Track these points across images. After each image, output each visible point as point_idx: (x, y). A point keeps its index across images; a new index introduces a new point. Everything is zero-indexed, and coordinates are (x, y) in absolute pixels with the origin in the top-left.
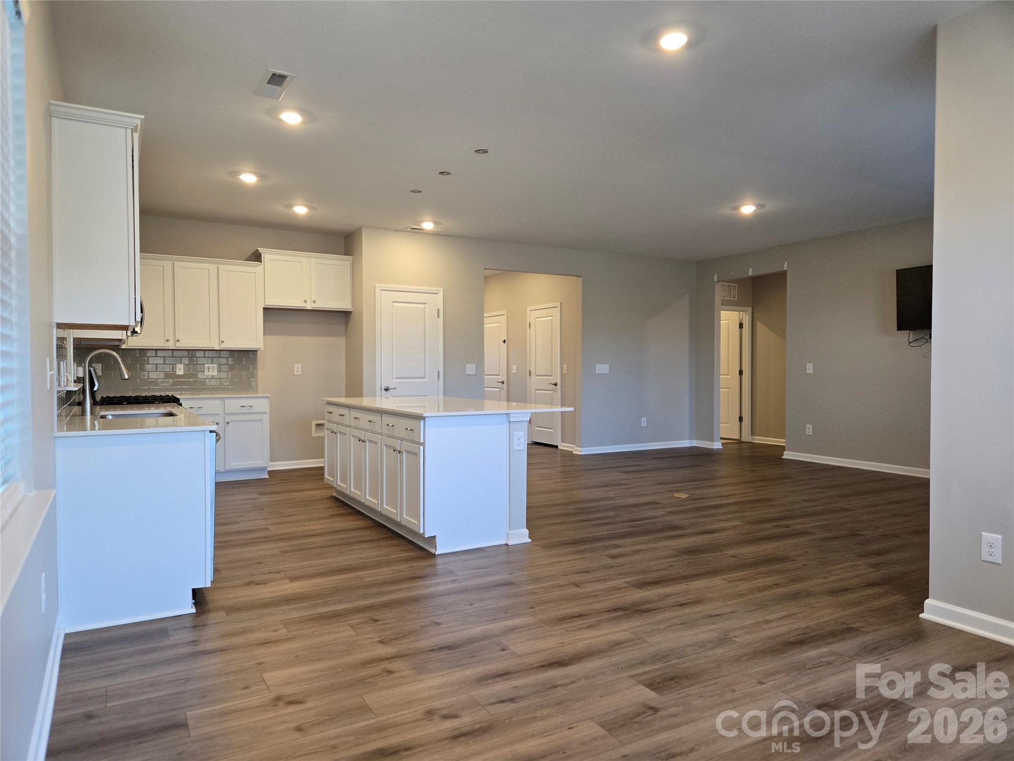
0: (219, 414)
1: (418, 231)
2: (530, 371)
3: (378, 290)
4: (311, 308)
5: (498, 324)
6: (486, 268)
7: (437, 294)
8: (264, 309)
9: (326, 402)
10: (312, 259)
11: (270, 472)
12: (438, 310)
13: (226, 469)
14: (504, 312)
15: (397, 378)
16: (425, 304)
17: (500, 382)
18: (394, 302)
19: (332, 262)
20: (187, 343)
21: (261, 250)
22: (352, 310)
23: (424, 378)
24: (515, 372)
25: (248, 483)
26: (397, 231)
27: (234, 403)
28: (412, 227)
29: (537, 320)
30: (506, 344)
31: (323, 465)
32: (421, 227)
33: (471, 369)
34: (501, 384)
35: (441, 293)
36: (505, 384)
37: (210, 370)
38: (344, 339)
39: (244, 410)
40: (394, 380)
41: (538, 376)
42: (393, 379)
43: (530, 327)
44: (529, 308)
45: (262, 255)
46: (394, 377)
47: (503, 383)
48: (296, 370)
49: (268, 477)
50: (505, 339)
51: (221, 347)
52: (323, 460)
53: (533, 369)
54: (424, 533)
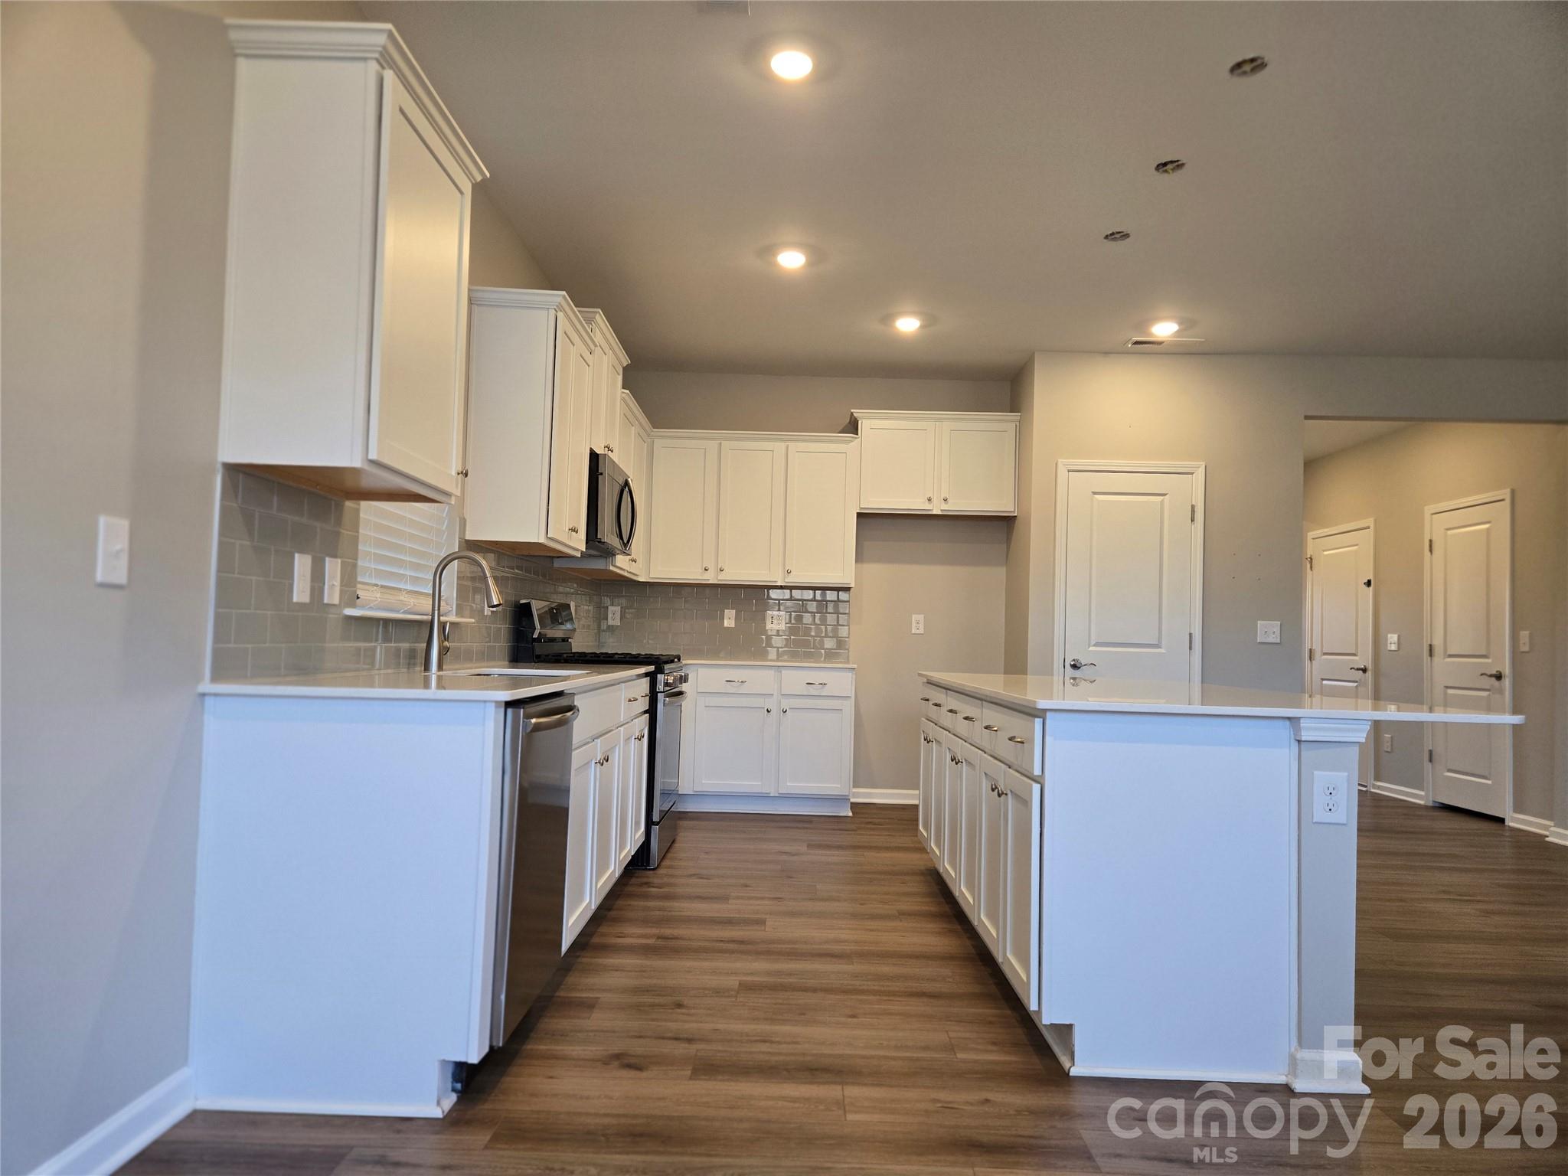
0: (772, 695)
1: (1146, 348)
2: (1431, 646)
3: (1062, 471)
4: (940, 513)
5: (1356, 547)
6: (1309, 414)
7: (1192, 473)
8: (859, 515)
9: (925, 680)
10: (945, 423)
11: (854, 806)
12: (1193, 507)
13: (780, 792)
14: (1370, 522)
15: (1097, 644)
16: (1165, 495)
17: (1358, 669)
18: (1095, 493)
19: (982, 426)
20: (737, 573)
21: (857, 413)
22: (1016, 515)
23: (1158, 646)
24: (1393, 647)
25: (811, 822)
26: (1106, 353)
27: (796, 678)
28: (1135, 339)
29: (1450, 532)
30: (1371, 588)
31: (916, 802)
32: (1151, 335)
33: (1269, 631)
34: (1361, 672)
35: (1201, 472)
36: (1369, 674)
37: (775, 622)
38: (1004, 570)
39: (812, 690)
40: (1091, 649)
41: (1450, 656)
42: (1089, 647)
43: (1431, 551)
44: (1429, 509)
45: (860, 422)
46: (1093, 643)
47: (1364, 670)
48: (914, 625)
49: (850, 814)
50: (1371, 577)
51: (786, 580)
52: (917, 792)
53: (1438, 642)
54: (1039, 1012)
